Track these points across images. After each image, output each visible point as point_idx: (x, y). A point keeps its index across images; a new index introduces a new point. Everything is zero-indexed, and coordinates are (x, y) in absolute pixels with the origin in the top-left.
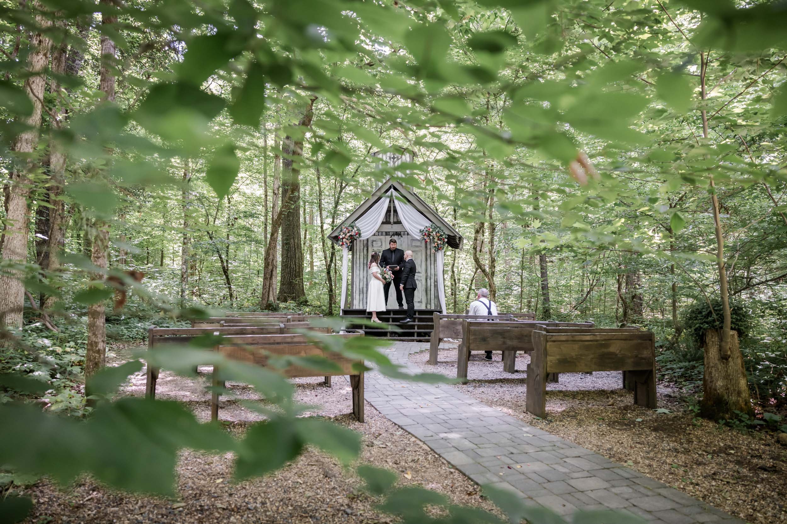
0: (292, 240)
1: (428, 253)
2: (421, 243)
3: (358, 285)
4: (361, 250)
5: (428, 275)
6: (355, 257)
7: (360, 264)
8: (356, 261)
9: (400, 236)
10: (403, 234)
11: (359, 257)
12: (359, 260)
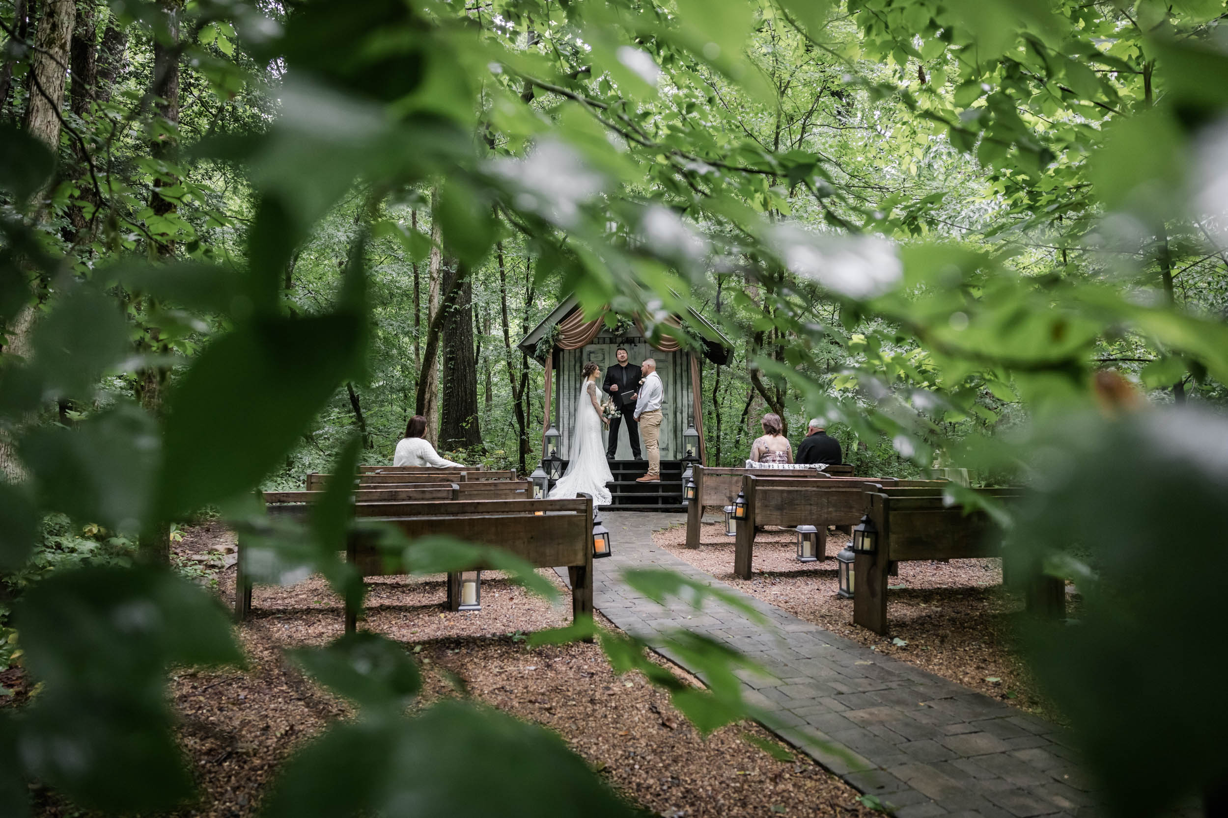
1: (678, 371)
2: (667, 355)
3: (566, 422)
4: (572, 367)
5: (677, 406)
6: (562, 379)
7: (569, 389)
8: (563, 384)
9: (634, 345)
10: (638, 341)
11: (568, 379)
12: (568, 383)
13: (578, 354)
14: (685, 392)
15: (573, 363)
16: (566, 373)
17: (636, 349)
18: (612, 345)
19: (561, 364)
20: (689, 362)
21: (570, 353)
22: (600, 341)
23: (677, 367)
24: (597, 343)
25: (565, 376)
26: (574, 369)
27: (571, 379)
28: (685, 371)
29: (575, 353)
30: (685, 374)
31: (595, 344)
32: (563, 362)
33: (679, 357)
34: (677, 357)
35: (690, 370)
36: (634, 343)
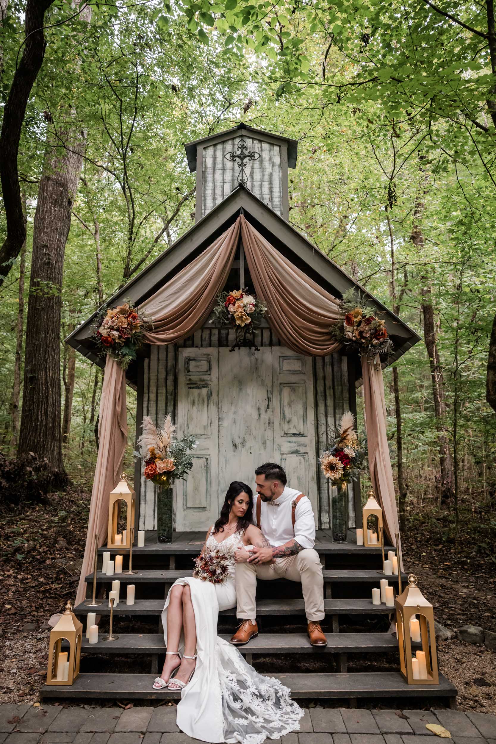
0: (42, 373)
1: (320, 389)
2: (304, 364)
4: (162, 381)
5: (321, 440)
6: (146, 399)
7: (157, 414)
8: (148, 407)
9: (254, 348)
10: (260, 343)
11: (155, 398)
12: (155, 405)
13: (171, 362)
14: (331, 420)
15: (162, 375)
16: (153, 389)
17: (258, 355)
18: (221, 349)
19: (146, 376)
20: (335, 374)
21: (158, 359)
22: (204, 343)
23: (318, 381)
24: (200, 345)
25: (151, 395)
26: (164, 385)
27: (159, 398)
28: (330, 387)
29: (167, 360)
30: (329, 392)
31: (197, 347)
32: (149, 374)
33: (321, 367)
34: (317, 367)
35: (338, 386)
36: (255, 346)
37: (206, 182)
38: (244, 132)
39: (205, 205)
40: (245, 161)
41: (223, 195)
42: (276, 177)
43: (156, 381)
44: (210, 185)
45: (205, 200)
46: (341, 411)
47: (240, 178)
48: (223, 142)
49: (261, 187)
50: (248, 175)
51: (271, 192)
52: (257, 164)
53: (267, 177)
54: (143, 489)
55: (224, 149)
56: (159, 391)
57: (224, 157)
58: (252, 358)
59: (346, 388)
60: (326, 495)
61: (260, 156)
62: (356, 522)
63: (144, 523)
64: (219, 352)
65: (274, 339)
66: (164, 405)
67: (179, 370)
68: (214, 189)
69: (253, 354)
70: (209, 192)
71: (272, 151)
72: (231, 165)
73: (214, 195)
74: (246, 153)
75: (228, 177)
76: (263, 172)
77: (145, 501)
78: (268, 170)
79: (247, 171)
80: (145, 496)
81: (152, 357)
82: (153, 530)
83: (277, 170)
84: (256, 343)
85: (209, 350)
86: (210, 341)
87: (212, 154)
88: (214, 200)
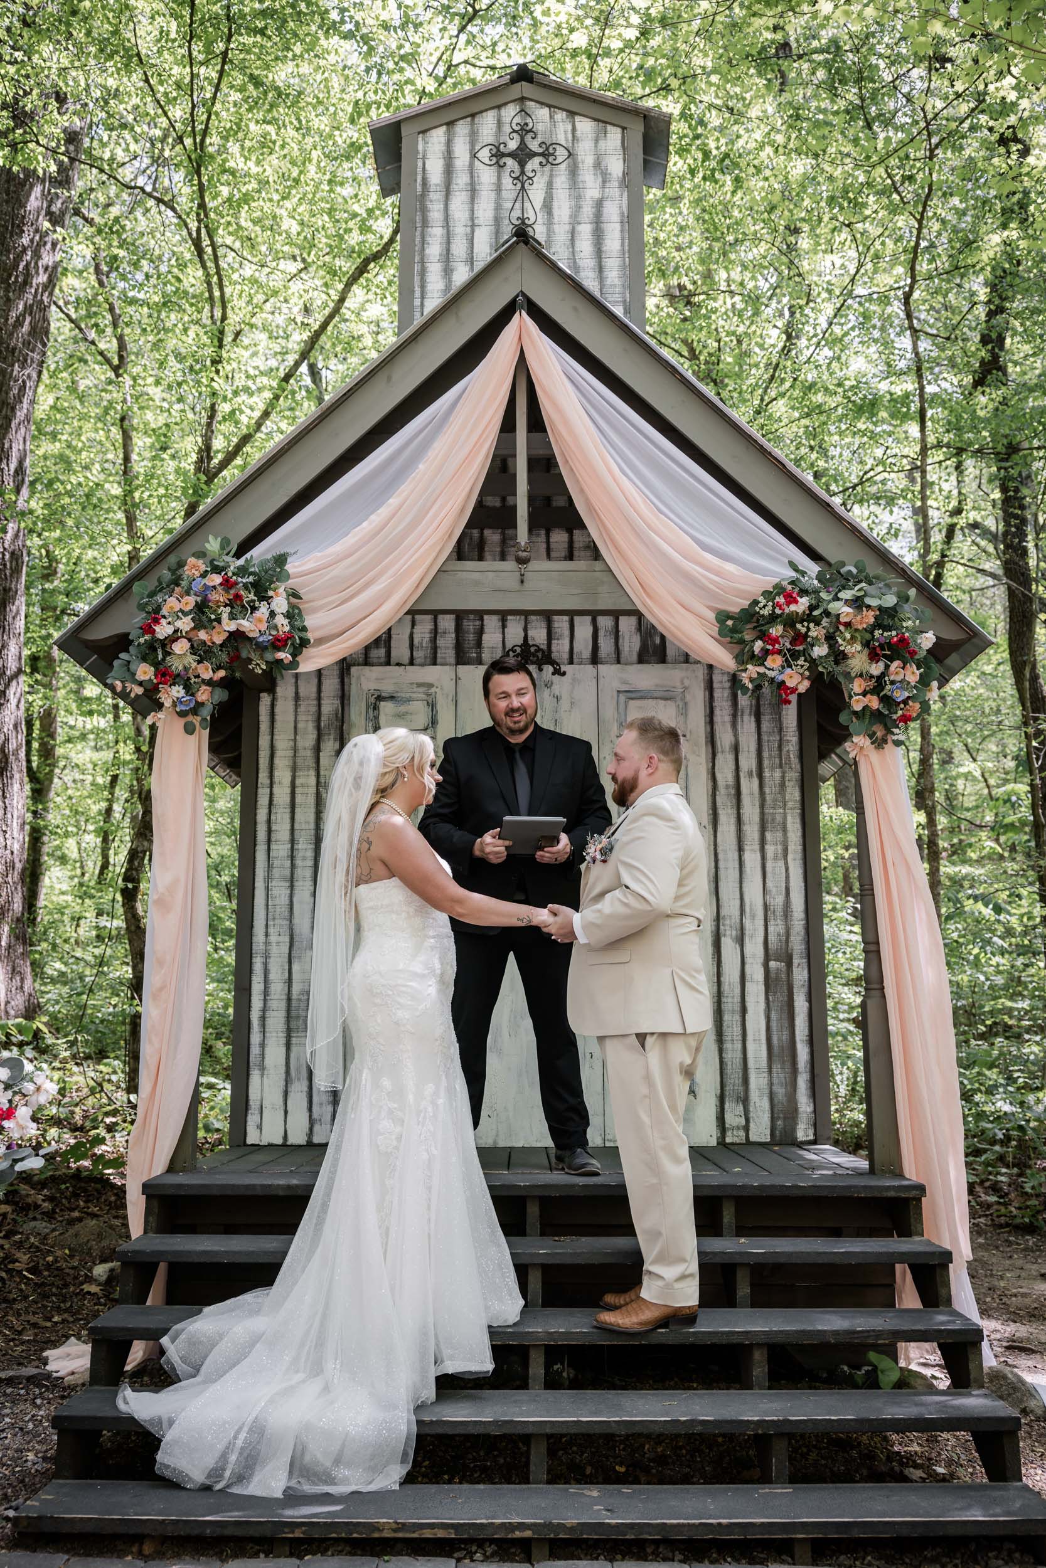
1: (725, 775)
2: (682, 710)
3: (277, 974)
4: (306, 753)
5: (723, 912)
6: (263, 800)
7: (293, 841)
8: (269, 822)
9: (550, 669)
10: (566, 656)
11: (288, 800)
12: (287, 817)
13: (329, 706)
14: (752, 858)
15: (308, 740)
16: (283, 775)
17: (560, 685)
18: (461, 670)
19: (264, 741)
20: (765, 738)
21: (297, 697)
22: (419, 655)
23: (720, 758)
24: (406, 660)
25: (276, 789)
26: (311, 762)
27: (299, 799)
28: (750, 774)
29: (319, 699)
30: (750, 786)
31: (398, 664)
32: (272, 734)
33: (728, 719)
34: (717, 719)
35: (772, 769)
36: (552, 662)
37: (425, 223)
38: (525, 88)
39: (423, 287)
40: (529, 167)
41: (470, 260)
42: (613, 212)
43: (290, 753)
44: (436, 233)
45: (423, 272)
46: (779, 834)
47: (517, 213)
48: (473, 116)
49: (573, 240)
50: (538, 204)
51: (599, 253)
52: (561, 180)
53: (588, 211)
54: (255, 1038)
55: (473, 135)
56: (298, 782)
57: (474, 156)
58: (547, 691)
59: (793, 775)
60: (739, 1055)
61: (570, 154)
62: (815, 1125)
63: (260, 1127)
64: (457, 679)
65: (606, 646)
66: (312, 817)
67: (351, 726)
68: (448, 242)
69: (548, 685)
70: (434, 250)
71: (602, 143)
72: (494, 180)
73: (447, 258)
74: (534, 146)
75: (485, 210)
76: (579, 198)
77: (262, 1068)
78: (592, 191)
79: (536, 193)
80: (263, 1055)
81: (278, 689)
82: (284, 1145)
83: (616, 192)
84: (554, 655)
85: (431, 674)
86: (435, 649)
87: (443, 148)
88: (448, 271)
